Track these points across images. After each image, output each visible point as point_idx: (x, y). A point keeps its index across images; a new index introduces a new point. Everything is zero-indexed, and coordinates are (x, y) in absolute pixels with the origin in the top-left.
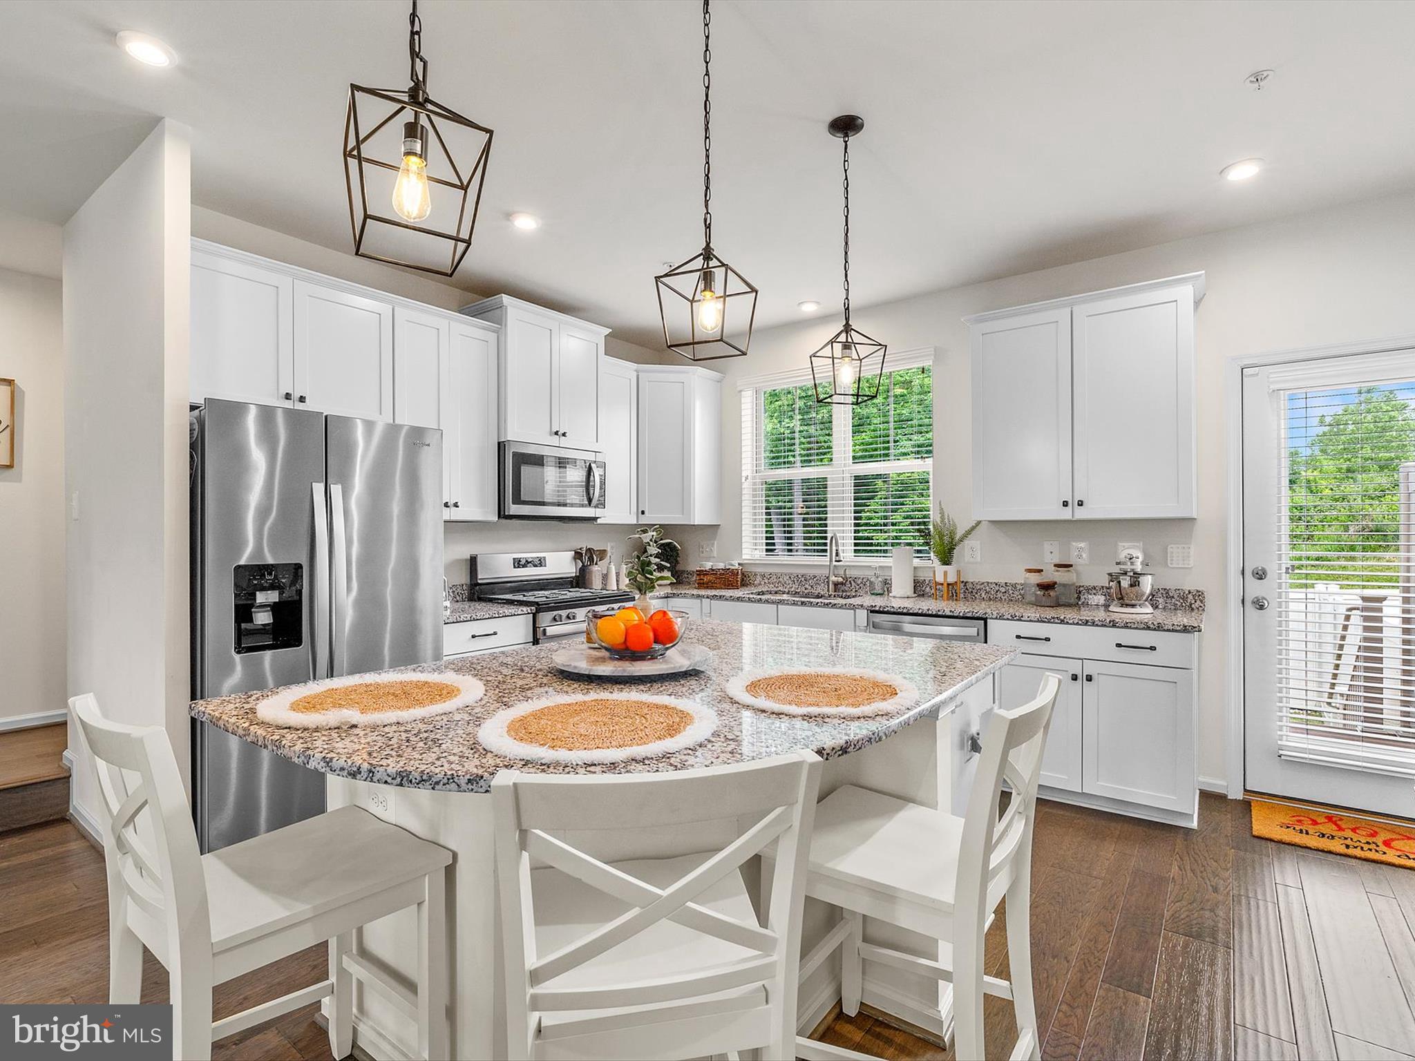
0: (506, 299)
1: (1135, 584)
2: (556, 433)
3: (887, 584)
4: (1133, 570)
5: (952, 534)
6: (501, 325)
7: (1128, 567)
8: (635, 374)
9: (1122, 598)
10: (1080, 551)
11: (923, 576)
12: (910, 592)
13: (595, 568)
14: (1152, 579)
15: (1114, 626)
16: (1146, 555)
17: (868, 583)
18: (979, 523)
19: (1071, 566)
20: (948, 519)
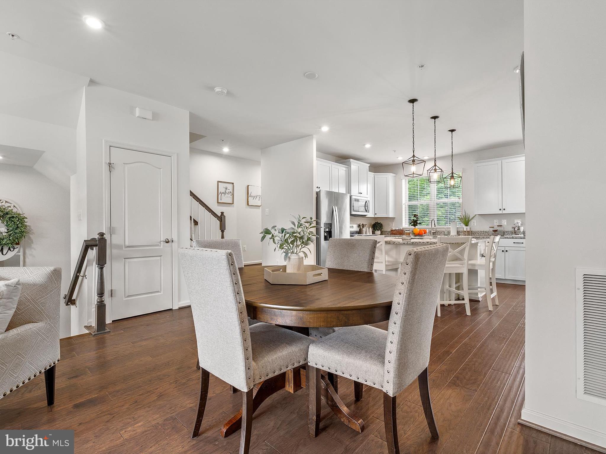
0: (351, 160)
1: (519, 229)
2: (360, 193)
3: (449, 233)
4: (518, 226)
5: (469, 218)
6: (349, 166)
7: (517, 225)
8: (373, 176)
9: (515, 233)
10: (504, 222)
11: (459, 230)
12: (456, 234)
13: (364, 229)
14: (523, 228)
15: (513, 238)
16: (522, 222)
17: (443, 232)
18: (476, 215)
19: (502, 226)
20: (467, 215)
